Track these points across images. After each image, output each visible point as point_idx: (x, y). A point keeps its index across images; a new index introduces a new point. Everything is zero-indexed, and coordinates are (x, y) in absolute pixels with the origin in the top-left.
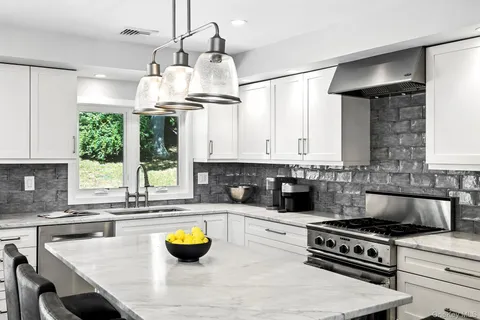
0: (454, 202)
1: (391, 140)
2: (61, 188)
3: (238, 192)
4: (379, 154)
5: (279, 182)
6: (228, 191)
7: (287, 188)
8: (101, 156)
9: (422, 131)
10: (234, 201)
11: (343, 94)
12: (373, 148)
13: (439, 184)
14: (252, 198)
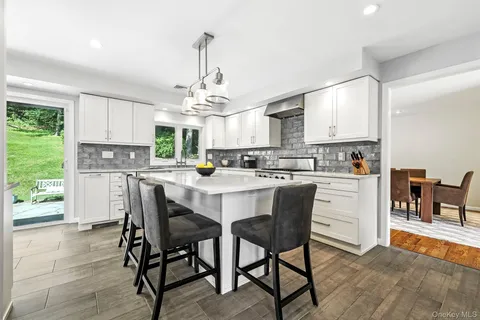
0: (315, 159)
1: (290, 136)
2: (147, 157)
3: (225, 162)
4: (285, 142)
5: (242, 157)
6: (220, 162)
7: (246, 158)
8: (164, 155)
9: (303, 131)
10: (224, 166)
11: (270, 116)
12: (282, 140)
13: (309, 152)
14: (231, 164)
